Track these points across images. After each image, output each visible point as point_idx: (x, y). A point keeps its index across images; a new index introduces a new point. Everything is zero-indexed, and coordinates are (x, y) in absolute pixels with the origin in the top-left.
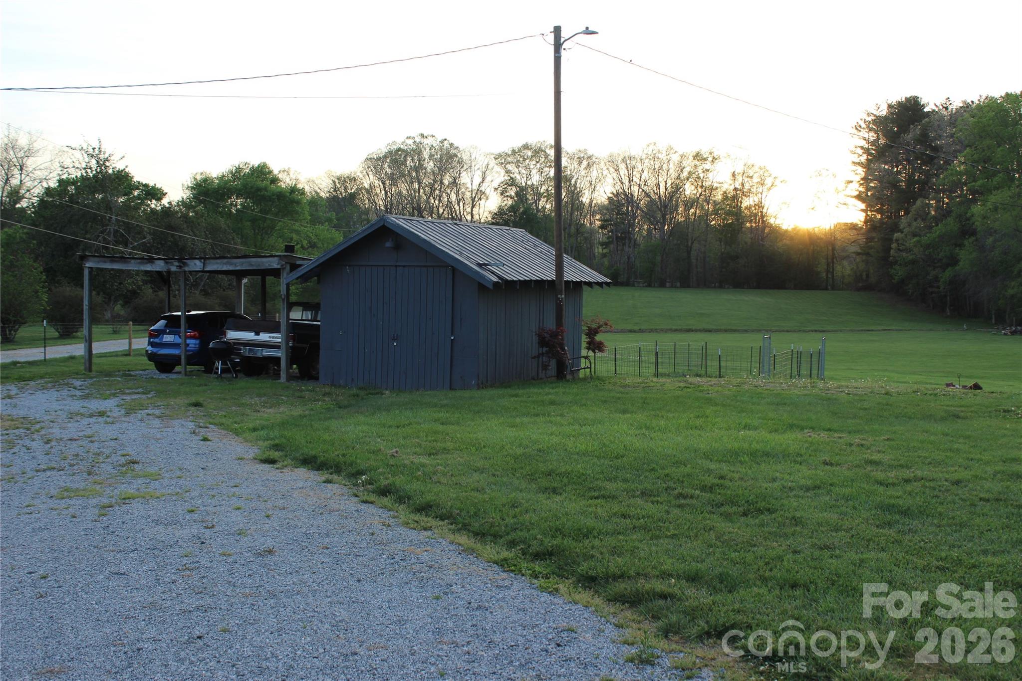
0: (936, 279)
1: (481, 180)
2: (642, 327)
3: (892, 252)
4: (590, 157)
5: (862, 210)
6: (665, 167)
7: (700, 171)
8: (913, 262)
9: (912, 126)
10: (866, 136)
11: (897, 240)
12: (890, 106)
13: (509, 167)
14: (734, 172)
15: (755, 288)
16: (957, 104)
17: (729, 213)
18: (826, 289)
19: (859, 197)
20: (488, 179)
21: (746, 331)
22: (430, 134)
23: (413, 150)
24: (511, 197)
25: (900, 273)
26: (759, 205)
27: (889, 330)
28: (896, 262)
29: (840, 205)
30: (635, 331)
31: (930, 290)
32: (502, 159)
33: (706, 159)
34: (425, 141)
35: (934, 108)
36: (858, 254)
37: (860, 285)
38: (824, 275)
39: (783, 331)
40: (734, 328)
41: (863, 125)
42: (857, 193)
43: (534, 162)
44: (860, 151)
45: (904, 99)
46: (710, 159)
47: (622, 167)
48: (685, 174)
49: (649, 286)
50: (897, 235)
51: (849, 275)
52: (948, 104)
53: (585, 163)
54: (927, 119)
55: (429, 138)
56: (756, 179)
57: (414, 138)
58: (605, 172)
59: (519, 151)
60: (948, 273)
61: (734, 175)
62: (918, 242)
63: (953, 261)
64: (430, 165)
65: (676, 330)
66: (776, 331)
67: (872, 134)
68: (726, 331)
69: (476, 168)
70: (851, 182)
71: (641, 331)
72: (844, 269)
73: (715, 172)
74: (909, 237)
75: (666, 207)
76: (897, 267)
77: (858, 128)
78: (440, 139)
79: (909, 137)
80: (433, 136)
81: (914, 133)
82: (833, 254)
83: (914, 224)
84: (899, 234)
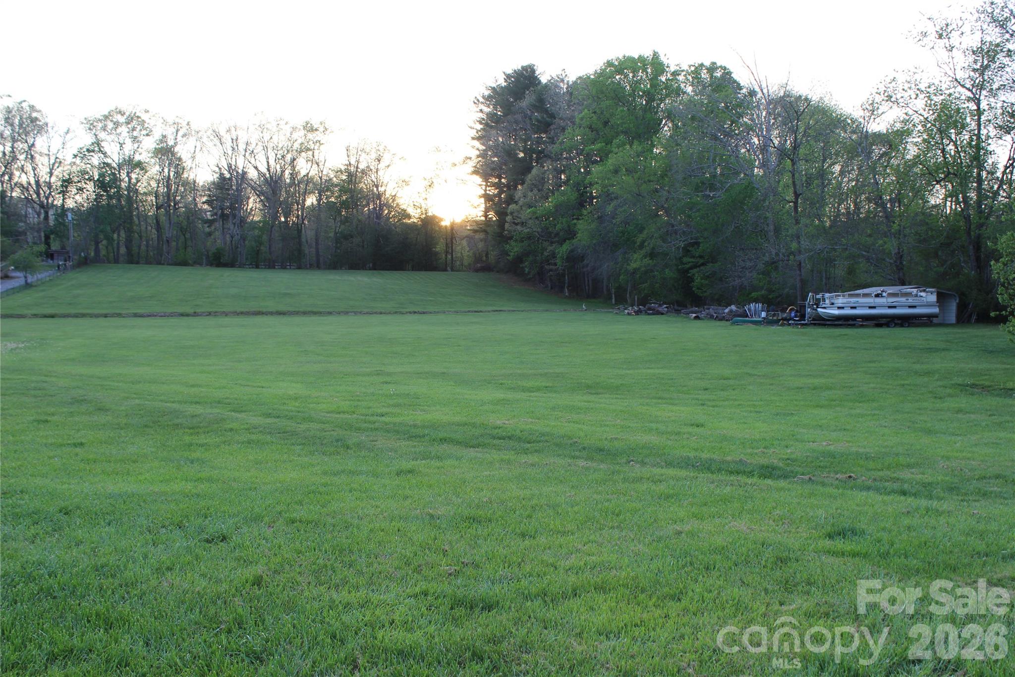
0: (553, 255)
1: (59, 146)
3: (507, 226)
5: (481, 186)
6: (274, 137)
8: (529, 237)
9: (527, 92)
10: (485, 109)
11: (512, 213)
13: (98, 133)
14: (348, 147)
15: (369, 269)
16: (572, 78)
17: (344, 190)
18: (446, 270)
19: (476, 172)
21: (330, 313)
25: (516, 249)
26: (376, 184)
27: (500, 311)
28: (511, 238)
30: (188, 315)
31: (547, 267)
32: (91, 125)
33: (316, 130)
35: (550, 79)
36: (476, 232)
37: (479, 265)
38: (443, 256)
39: (376, 313)
40: (315, 310)
41: (481, 100)
42: (475, 168)
44: (479, 126)
45: (520, 68)
46: (321, 129)
48: (296, 147)
50: (512, 207)
51: (468, 256)
52: (564, 75)
56: (373, 155)
59: (110, 115)
60: (566, 247)
61: (348, 150)
62: (534, 213)
63: (571, 234)
65: (242, 313)
66: (367, 313)
67: (490, 106)
68: (305, 313)
70: (471, 157)
71: (195, 314)
72: (463, 250)
74: (524, 208)
75: (276, 181)
76: (513, 243)
77: (476, 102)
78: (18, 100)
79: (525, 103)
81: (529, 99)
82: (452, 234)
83: (530, 194)
84: (514, 205)
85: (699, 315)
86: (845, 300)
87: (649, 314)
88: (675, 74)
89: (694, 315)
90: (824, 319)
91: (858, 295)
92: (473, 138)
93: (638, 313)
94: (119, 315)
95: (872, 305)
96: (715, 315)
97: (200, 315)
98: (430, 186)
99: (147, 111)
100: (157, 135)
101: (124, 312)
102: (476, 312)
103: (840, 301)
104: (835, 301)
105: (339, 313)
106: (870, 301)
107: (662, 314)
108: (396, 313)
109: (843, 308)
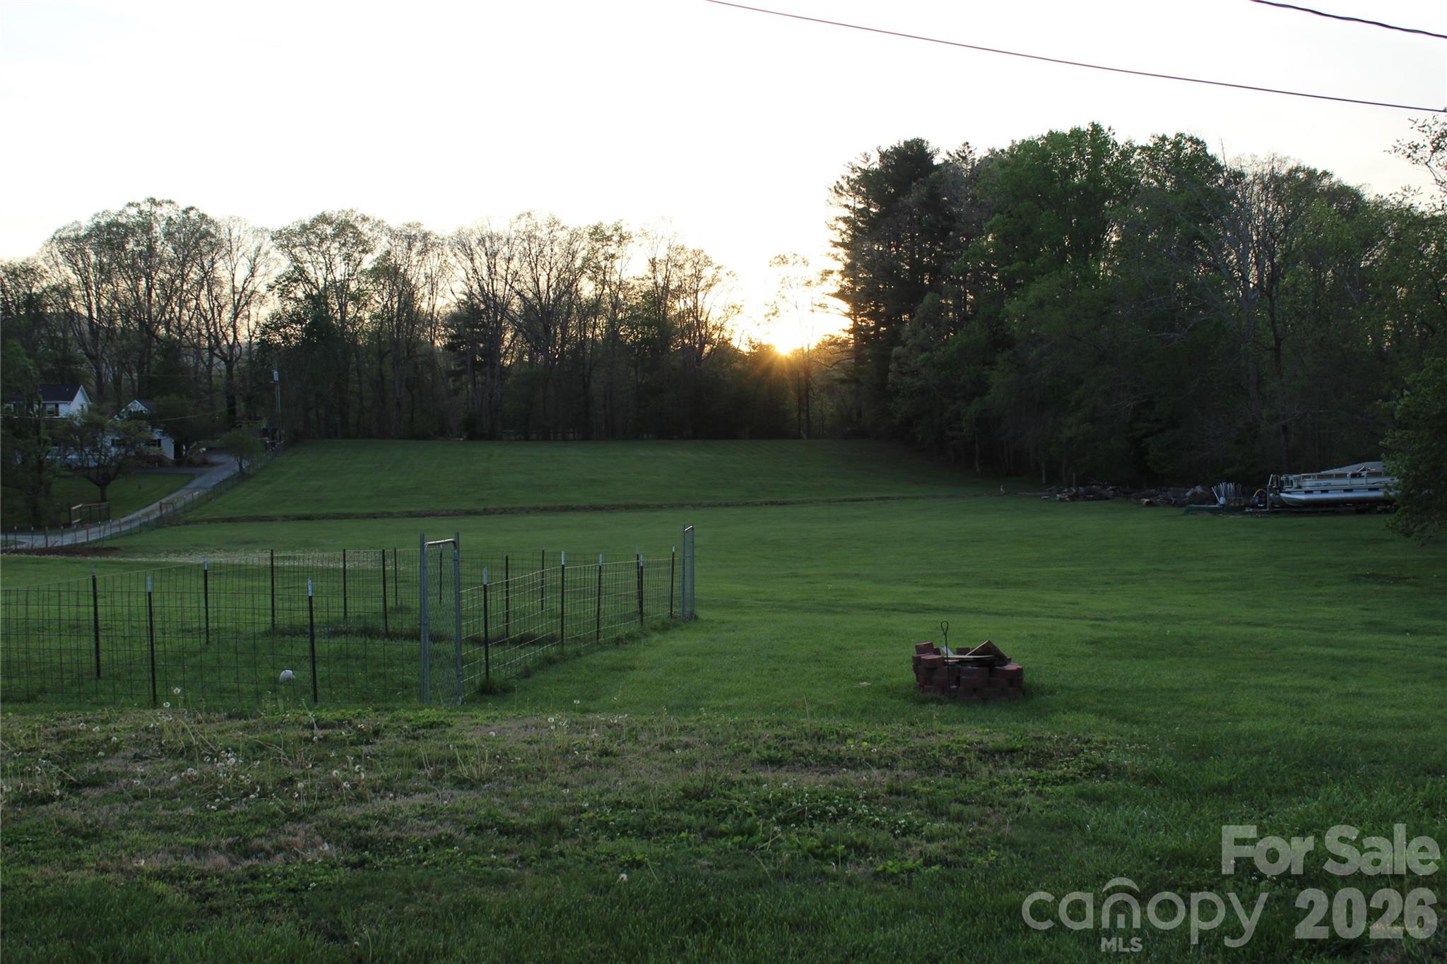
0: (958, 417)
1: (247, 273)
2: (491, 506)
3: (890, 376)
4: (425, 236)
5: (848, 315)
6: (547, 250)
7: (601, 258)
8: (922, 391)
9: (914, 184)
10: (851, 202)
11: (897, 358)
12: (884, 156)
13: (297, 251)
14: (654, 259)
15: (688, 438)
16: (980, 153)
17: (649, 323)
18: (799, 437)
19: (841, 295)
20: (261, 270)
21: (660, 507)
22: (167, 198)
23: (139, 225)
24: (297, 300)
25: (903, 410)
26: (694, 311)
28: (897, 392)
29: (816, 308)
30: (476, 513)
31: (949, 433)
32: (284, 239)
33: (609, 238)
34: (159, 211)
35: (947, 158)
36: (842, 381)
37: (849, 429)
38: (795, 414)
39: (720, 505)
41: (846, 187)
42: (839, 288)
43: (337, 245)
44: (843, 226)
45: (902, 144)
46: (616, 238)
47: (479, 252)
48: (578, 263)
49: (527, 438)
50: (897, 350)
51: (832, 415)
52: (967, 151)
53: (418, 246)
54: (937, 173)
55: (164, 205)
56: (689, 270)
57: (138, 205)
58: (452, 261)
59: (313, 225)
60: (974, 408)
61: (653, 263)
62: (929, 359)
63: (981, 387)
64: (167, 250)
66: (709, 505)
67: (859, 198)
68: (628, 508)
69: (240, 254)
70: (831, 272)
71: (486, 512)
72: (825, 407)
73: (625, 259)
74: (914, 353)
75: (550, 313)
76: (899, 400)
77: (838, 190)
78: (183, 207)
79: (910, 200)
80: (170, 202)
81: (917, 193)
82: (808, 384)
83: (922, 332)
84: (900, 348)
85: (1153, 500)
86: (1314, 483)
87: (1088, 500)
88: (1126, 155)
89: (1146, 500)
90: (1289, 507)
91: (1330, 476)
92: (836, 245)
93: (1074, 498)
94: (390, 515)
95: (1348, 487)
96: (1173, 500)
97: (493, 513)
98: (773, 314)
99: (365, 219)
100: (378, 253)
101: (394, 510)
102: (853, 500)
103: (1308, 483)
104: (1303, 484)
105: (671, 506)
106: (1345, 482)
107: (1107, 499)
108: (747, 504)
109: (1311, 492)
